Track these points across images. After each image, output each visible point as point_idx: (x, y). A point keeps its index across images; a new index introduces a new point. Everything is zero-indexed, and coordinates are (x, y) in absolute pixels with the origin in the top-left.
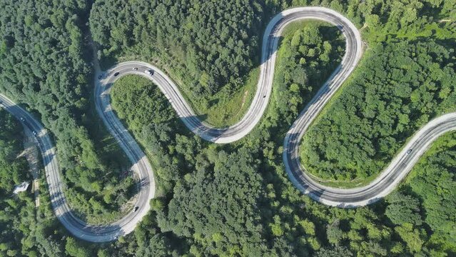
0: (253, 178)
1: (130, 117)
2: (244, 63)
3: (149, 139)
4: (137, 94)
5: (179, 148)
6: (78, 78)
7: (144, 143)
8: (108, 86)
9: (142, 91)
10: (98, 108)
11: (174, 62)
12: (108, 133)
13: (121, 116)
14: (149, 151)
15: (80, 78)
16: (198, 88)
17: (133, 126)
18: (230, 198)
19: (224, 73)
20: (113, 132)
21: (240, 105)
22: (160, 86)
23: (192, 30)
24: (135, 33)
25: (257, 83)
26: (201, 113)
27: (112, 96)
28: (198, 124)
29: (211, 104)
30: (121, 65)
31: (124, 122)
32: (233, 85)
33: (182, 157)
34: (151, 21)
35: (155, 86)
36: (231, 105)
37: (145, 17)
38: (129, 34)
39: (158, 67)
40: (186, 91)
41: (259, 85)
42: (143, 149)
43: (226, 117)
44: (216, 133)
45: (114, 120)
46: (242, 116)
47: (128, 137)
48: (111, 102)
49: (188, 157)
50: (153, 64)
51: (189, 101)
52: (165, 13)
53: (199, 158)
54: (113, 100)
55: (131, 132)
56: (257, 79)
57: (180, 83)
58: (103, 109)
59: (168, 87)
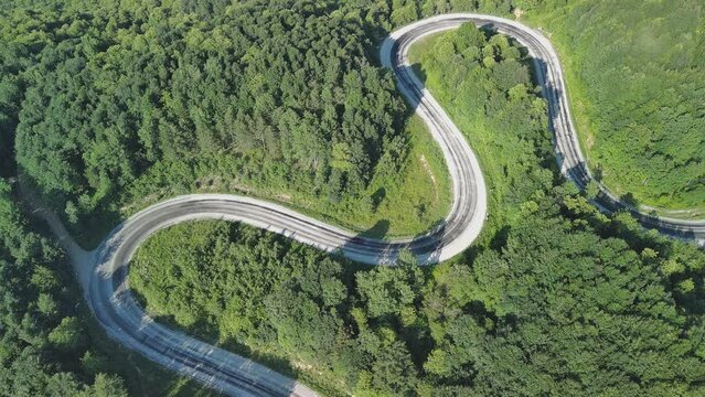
1: (212, 307)
2: (395, 104)
3: (298, 318)
4: (203, 258)
5: (379, 305)
6: (35, 279)
7: (282, 347)
8: (119, 275)
9: (213, 244)
10: (114, 332)
11: (251, 166)
12: (172, 376)
13: (186, 318)
14: (301, 363)
15: (42, 275)
16: (335, 179)
17: (230, 325)
19: (370, 131)
20: (184, 369)
21: (427, 180)
22: (245, 220)
23: (266, 87)
24: (145, 135)
25: (430, 136)
26: (365, 227)
27: (140, 289)
28: (377, 248)
29: (378, 197)
30: (132, 219)
31: (204, 329)
32: (393, 153)
33: (394, 321)
34: (173, 103)
35: (236, 224)
36: (413, 188)
37: (156, 100)
38: (132, 144)
39: (220, 191)
40: (310, 203)
42: (283, 367)
43: (422, 209)
44: (428, 243)
45: (170, 337)
46: (450, 195)
47: (228, 360)
48: (143, 304)
49: (408, 317)
50: (206, 191)
51: (326, 217)
52: (197, 75)
53: (433, 305)
54: (147, 294)
55: (232, 346)
57: (287, 197)
58: (129, 329)
59: (263, 213)
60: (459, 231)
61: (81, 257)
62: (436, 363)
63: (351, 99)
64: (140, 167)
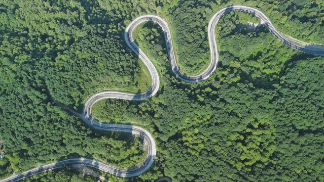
0: (179, 92)
1: (112, 118)
2: (134, 61)
3: (130, 117)
4: (106, 108)
5: (144, 109)
6: (78, 124)
7: (129, 121)
8: (90, 117)
9: (107, 105)
10: (96, 128)
11: (107, 84)
12: (111, 132)
13: (108, 121)
14: (133, 122)
15: (79, 123)
16: (127, 84)
17: (117, 120)
18: (179, 105)
19: (131, 70)
20: (112, 130)
21: (146, 76)
22: (111, 98)
23: (104, 66)
24: (82, 87)
26: (136, 92)
27: (96, 118)
28: (140, 96)
29: (137, 84)
30: (86, 104)
31: (112, 122)
32: (137, 72)
33: (147, 111)
34: (84, 76)
35: (109, 99)
36: (143, 79)
37: (80, 77)
38: (80, 89)
39: (102, 92)
40: (123, 89)
41: (145, 63)
42: (129, 124)
43: (147, 84)
44: (150, 93)
45: (106, 125)
46: (151, 79)
47: (119, 126)
48: (98, 121)
49: (149, 109)
50: (99, 92)
51: (127, 92)
52: (88, 69)
53: (153, 106)
54: (98, 119)
55: (119, 123)
56: (142, 62)
57: (117, 89)
58: (99, 126)
59: (114, 95)
60: (155, 88)
61: (81, 116)
62: (156, 116)
63: (124, 63)
64: (83, 92)
